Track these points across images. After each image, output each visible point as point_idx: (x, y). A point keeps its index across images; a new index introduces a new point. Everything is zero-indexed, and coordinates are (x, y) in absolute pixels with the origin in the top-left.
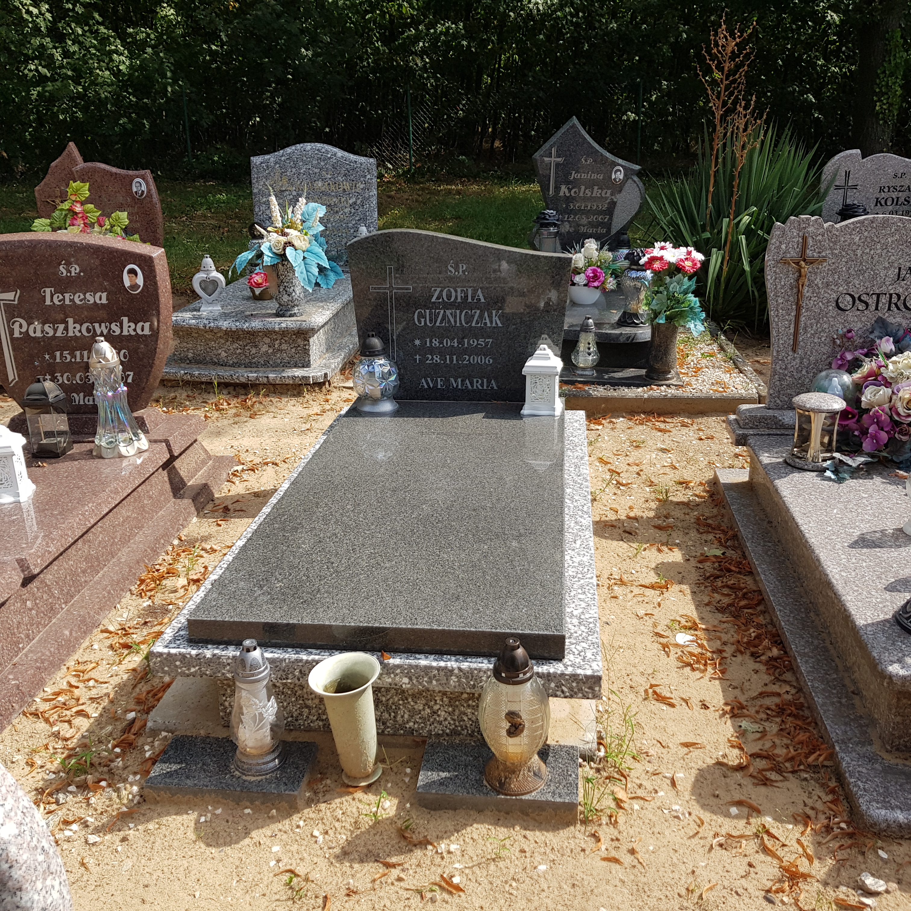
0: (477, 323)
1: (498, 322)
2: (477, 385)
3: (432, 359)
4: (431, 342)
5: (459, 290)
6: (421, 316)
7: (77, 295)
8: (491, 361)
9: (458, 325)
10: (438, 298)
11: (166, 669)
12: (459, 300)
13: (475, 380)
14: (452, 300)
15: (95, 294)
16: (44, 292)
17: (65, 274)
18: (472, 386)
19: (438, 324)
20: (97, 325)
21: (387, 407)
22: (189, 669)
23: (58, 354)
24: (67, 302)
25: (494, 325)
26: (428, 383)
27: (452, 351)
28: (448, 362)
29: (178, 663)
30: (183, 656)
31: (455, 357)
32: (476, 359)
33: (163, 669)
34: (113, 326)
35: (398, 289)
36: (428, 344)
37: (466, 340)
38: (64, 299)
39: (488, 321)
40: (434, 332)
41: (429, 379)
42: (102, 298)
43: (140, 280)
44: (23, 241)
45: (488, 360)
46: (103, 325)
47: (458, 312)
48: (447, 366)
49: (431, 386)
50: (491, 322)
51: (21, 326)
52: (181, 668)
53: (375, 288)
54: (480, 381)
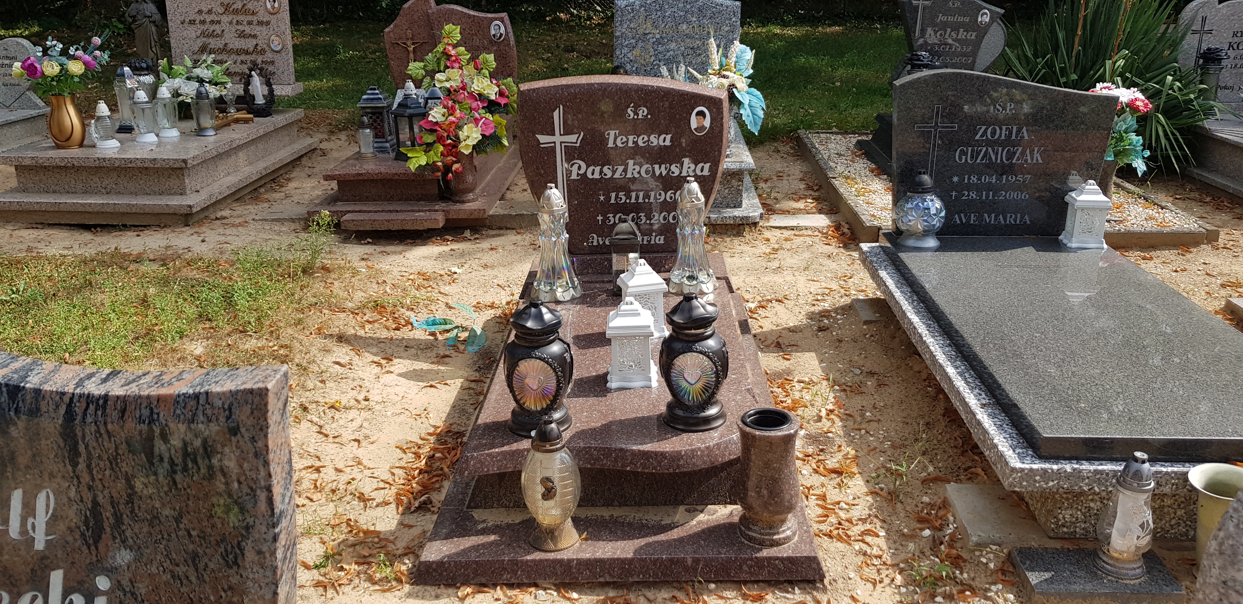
0: (1018, 159)
1: (1039, 158)
2: (1010, 220)
3: (968, 195)
4: (969, 179)
5: (1004, 128)
6: (963, 153)
7: (641, 138)
8: (1027, 196)
9: (999, 161)
10: (982, 136)
11: (1025, 483)
12: (1003, 137)
13: (1009, 215)
14: (996, 137)
15: (659, 136)
16: (609, 134)
17: (631, 117)
18: (1005, 221)
19: (978, 161)
20: (656, 167)
21: (932, 242)
22: (1047, 483)
23: (613, 195)
24: (630, 144)
25: (1035, 161)
26: (961, 219)
27: (989, 187)
28: (984, 198)
29: (1038, 478)
30: (1045, 471)
31: (991, 193)
32: (1014, 195)
33: (1021, 483)
34: (673, 168)
35: (943, 127)
36: (966, 181)
37: (1005, 177)
38: (627, 142)
39: (1029, 158)
40: (972, 170)
41: (962, 215)
42: (666, 140)
43: (707, 123)
44: (593, 84)
45: (1025, 196)
46: (663, 166)
47: (1000, 149)
48: (982, 202)
49: (964, 221)
50: (1032, 159)
51: (579, 168)
52: (1039, 482)
53: (920, 127)
54: (1013, 217)
